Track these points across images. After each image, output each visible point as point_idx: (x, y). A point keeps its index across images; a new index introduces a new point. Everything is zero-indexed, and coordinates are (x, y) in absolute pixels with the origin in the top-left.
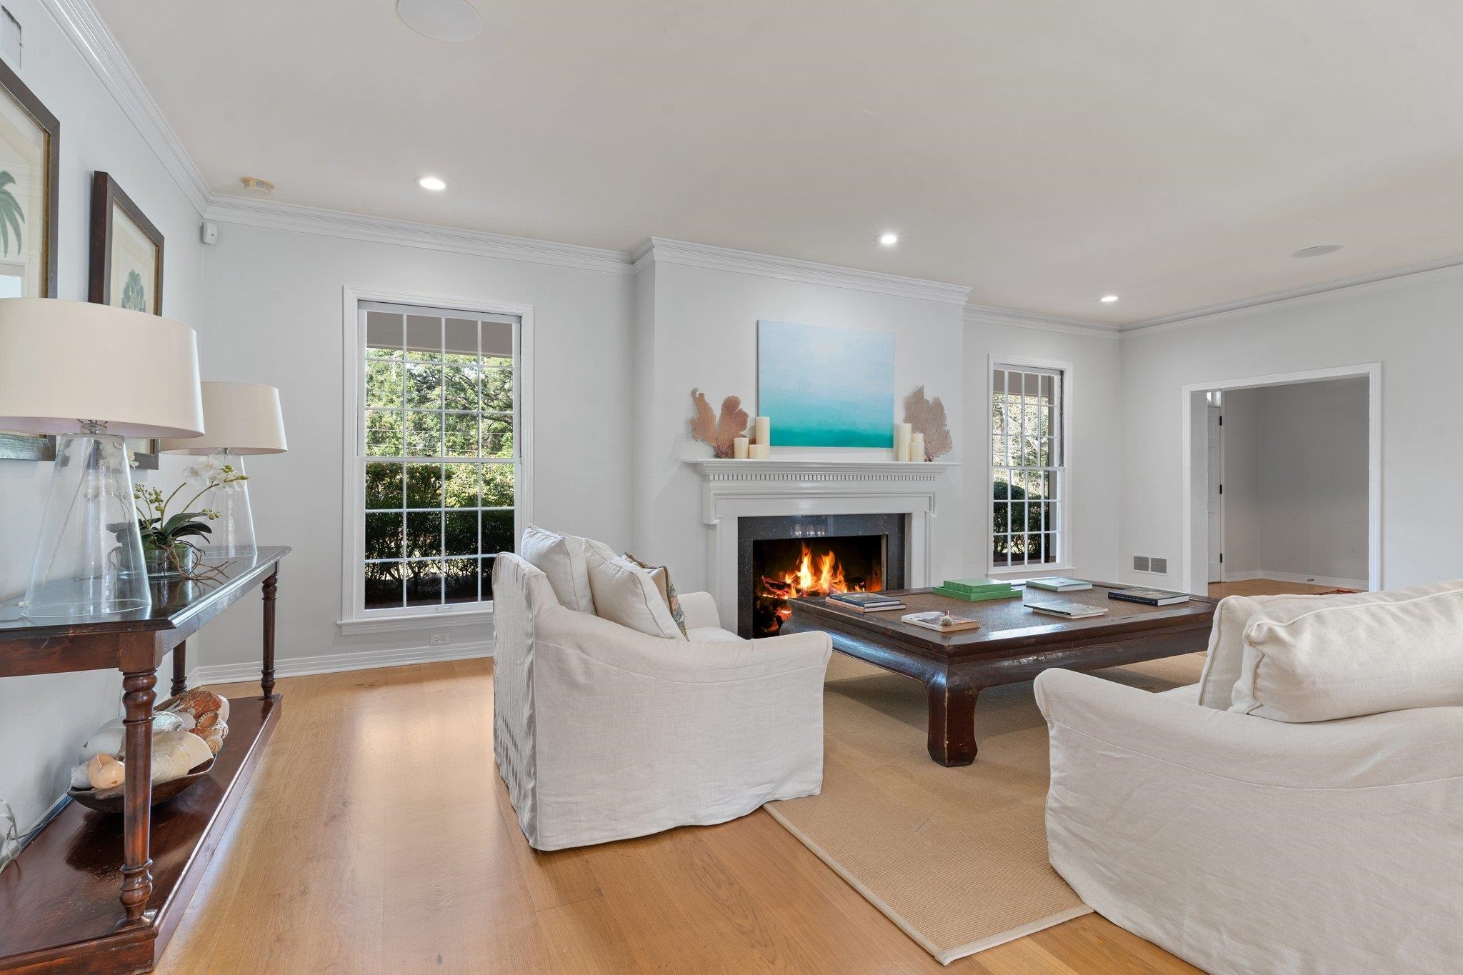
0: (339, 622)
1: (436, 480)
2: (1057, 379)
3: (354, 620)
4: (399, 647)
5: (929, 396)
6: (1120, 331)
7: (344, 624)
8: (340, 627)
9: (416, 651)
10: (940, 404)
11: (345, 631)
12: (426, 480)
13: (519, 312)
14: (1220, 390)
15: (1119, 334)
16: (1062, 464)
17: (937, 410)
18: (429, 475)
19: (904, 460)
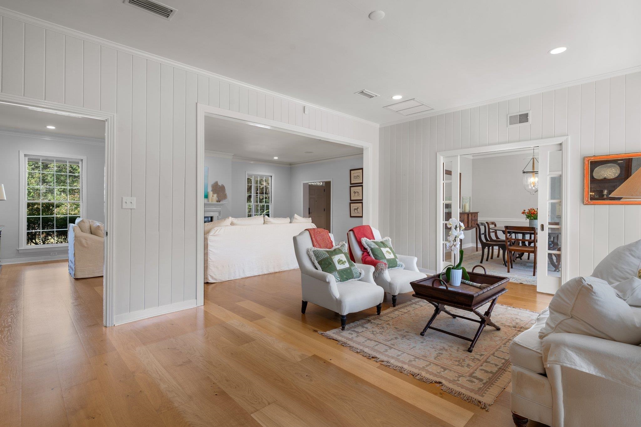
0: (18, 249)
1: (53, 207)
2: (270, 178)
3: (23, 248)
4: (40, 256)
5: (220, 184)
6: (290, 165)
7: (21, 250)
8: (18, 250)
9: (45, 257)
10: (224, 186)
11: (20, 252)
12: (48, 207)
13: (82, 159)
14: (324, 182)
15: (290, 166)
16: (271, 203)
17: (222, 188)
18: (49, 206)
19: (210, 202)
